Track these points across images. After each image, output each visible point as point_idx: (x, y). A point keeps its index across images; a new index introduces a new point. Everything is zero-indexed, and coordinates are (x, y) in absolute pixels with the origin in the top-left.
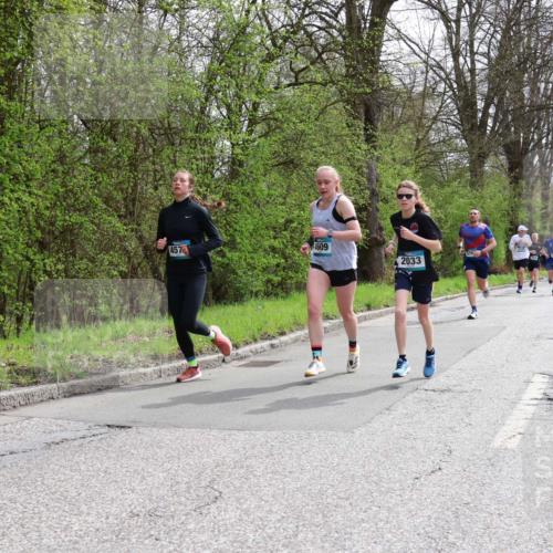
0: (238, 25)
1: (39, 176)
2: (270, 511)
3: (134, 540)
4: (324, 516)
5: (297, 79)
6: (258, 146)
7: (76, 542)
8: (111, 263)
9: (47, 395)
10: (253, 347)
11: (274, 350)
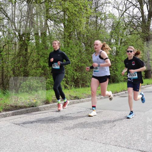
0: (118, 22)
1: (75, 56)
2: (127, 129)
3: (97, 134)
4: (139, 131)
5: (131, 33)
6: (122, 48)
7: (84, 133)
8: (90, 74)
9: (77, 102)
10: (121, 93)
11: (126, 94)
